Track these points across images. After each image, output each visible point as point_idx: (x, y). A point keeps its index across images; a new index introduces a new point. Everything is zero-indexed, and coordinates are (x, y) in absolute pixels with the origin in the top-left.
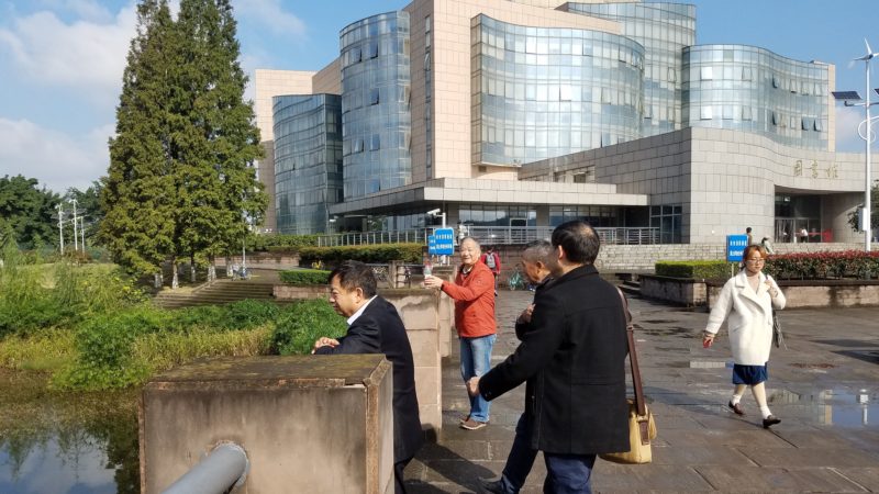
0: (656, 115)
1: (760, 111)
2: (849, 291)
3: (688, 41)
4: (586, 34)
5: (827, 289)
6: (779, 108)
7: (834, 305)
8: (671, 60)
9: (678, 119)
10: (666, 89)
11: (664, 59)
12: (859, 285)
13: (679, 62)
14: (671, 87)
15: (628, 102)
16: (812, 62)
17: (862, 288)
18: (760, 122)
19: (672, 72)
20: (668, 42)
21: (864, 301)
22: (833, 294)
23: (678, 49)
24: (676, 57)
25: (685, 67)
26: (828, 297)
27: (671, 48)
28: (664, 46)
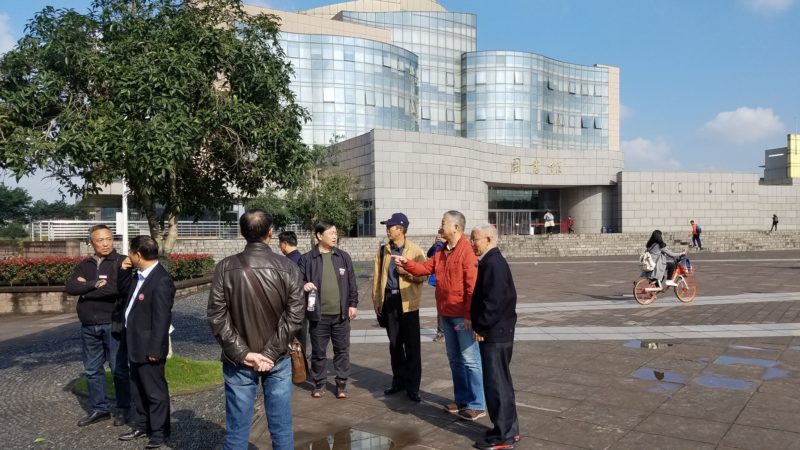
0: (434, 117)
1: (533, 112)
2: (31, 298)
3: (468, 47)
4: (367, 44)
5: (10, 295)
6: (556, 109)
7: (17, 312)
8: (450, 66)
9: (458, 119)
10: (445, 93)
11: (442, 65)
12: (41, 292)
13: (458, 68)
14: (450, 91)
15: (395, 104)
16: (595, 65)
17: (44, 295)
18: (533, 121)
19: (450, 77)
20: (446, 48)
21: (46, 308)
22: (15, 301)
23: (458, 56)
24: (455, 62)
25: (463, 72)
26: (11, 304)
27: (449, 54)
28: (442, 53)
